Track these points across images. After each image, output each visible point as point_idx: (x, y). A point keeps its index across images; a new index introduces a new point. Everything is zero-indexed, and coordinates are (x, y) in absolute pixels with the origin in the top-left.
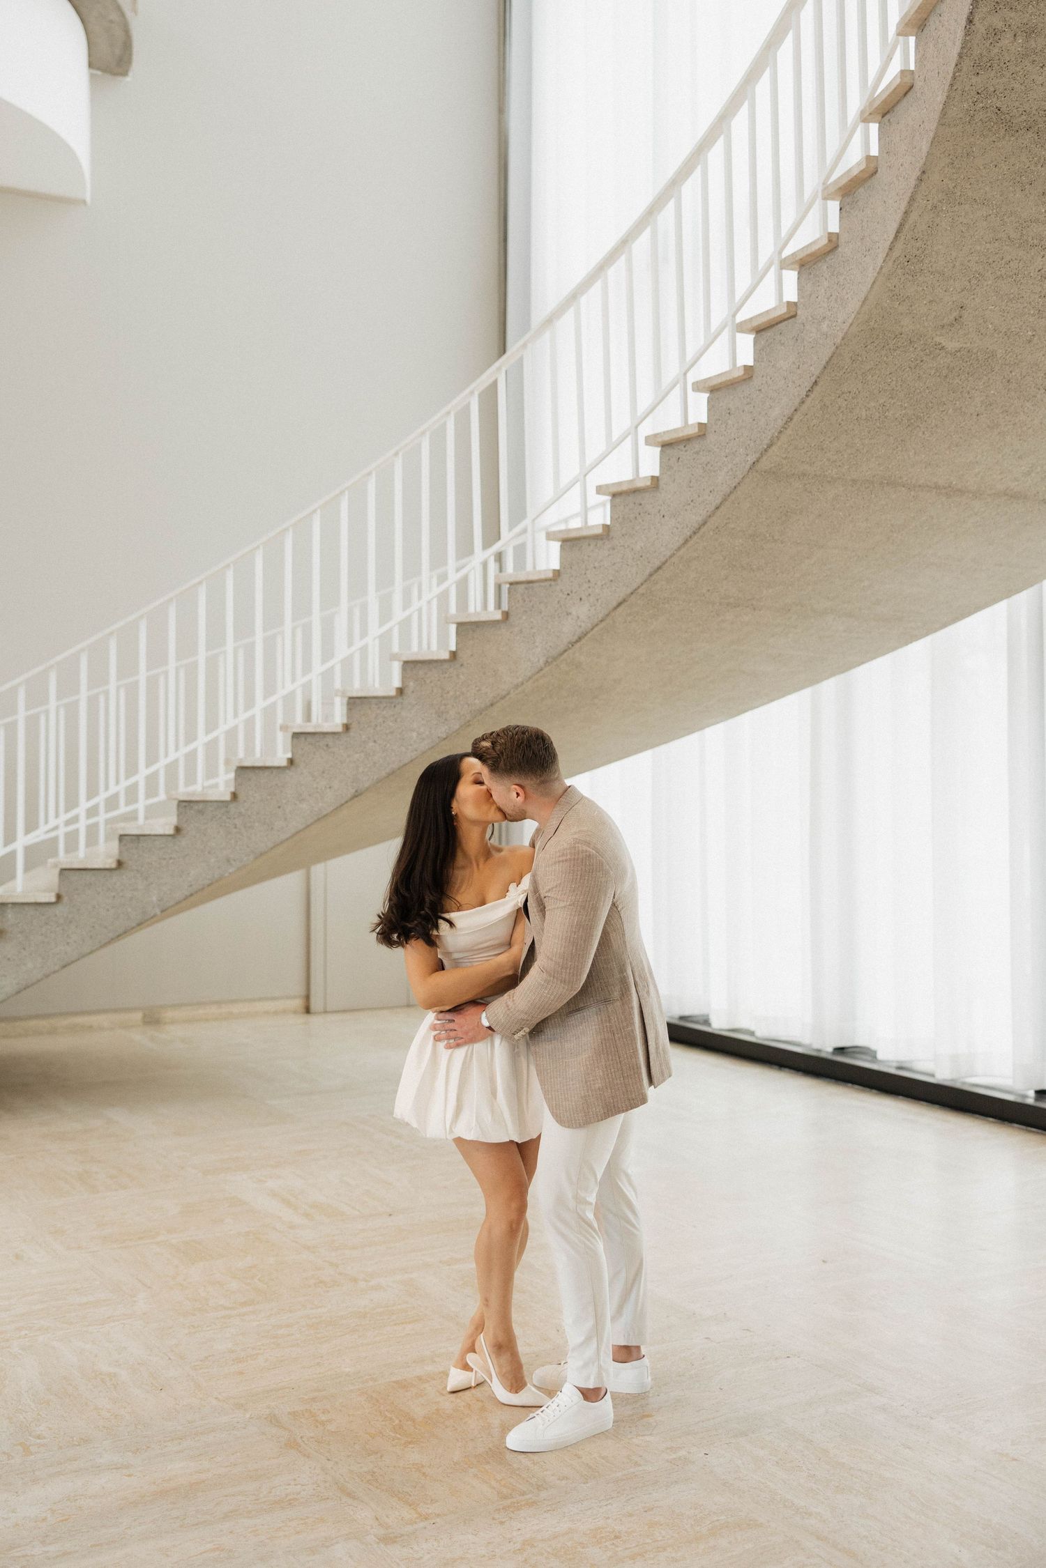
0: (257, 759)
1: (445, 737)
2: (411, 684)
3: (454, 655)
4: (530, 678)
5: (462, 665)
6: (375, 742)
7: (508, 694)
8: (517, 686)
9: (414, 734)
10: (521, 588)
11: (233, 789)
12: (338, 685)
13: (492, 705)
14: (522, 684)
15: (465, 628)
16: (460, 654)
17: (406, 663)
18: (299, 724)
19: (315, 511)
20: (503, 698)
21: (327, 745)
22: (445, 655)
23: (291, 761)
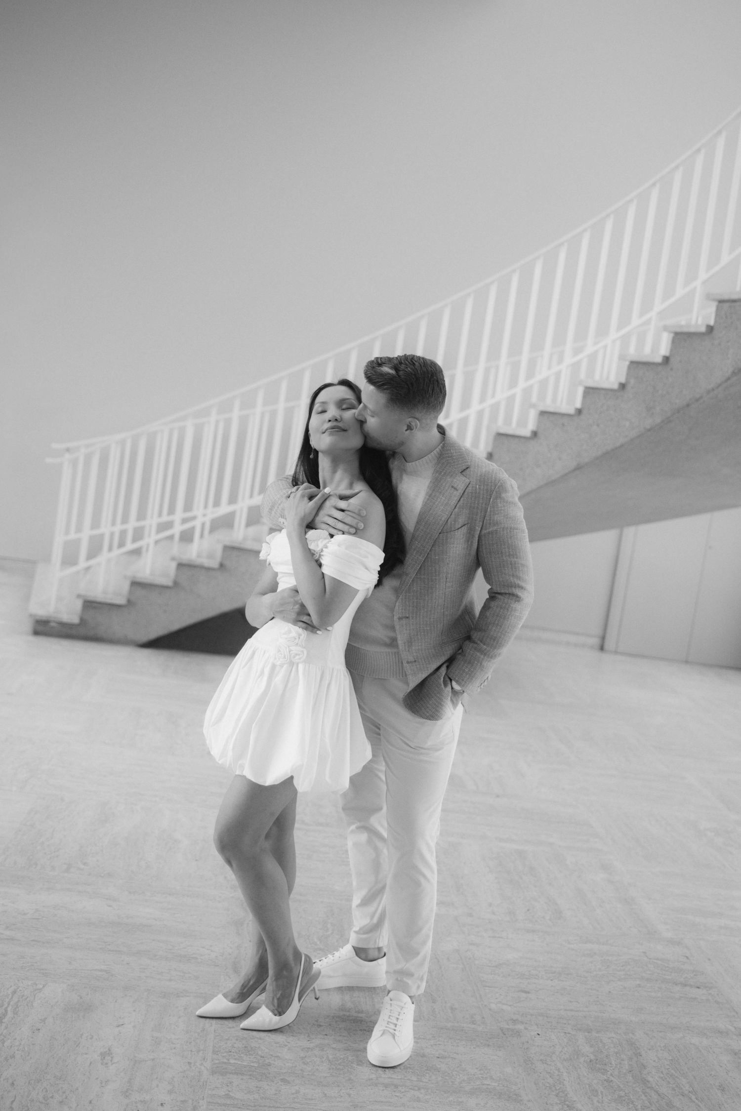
0: (513, 429)
1: (648, 427)
2: (632, 381)
3: (666, 360)
4: (719, 385)
5: (672, 369)
6: (598, 425)
7: (701, 397)
8: (709, 392)
9: (627, 424)
10: (726, 305)
11: (490, 449)
12: (583, 375)
13: (688, 405)
14: (713, 390)
15: (681, 338)
16: (672, 360)
17: (632, 363)
18: (549, 405)
19: (585, 230)
20: (697, 400)
21: (563, 425)
22: (659, 360)
23: (535, 434)
